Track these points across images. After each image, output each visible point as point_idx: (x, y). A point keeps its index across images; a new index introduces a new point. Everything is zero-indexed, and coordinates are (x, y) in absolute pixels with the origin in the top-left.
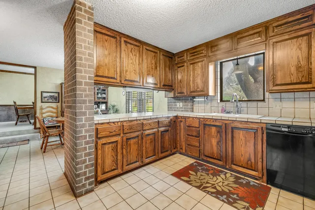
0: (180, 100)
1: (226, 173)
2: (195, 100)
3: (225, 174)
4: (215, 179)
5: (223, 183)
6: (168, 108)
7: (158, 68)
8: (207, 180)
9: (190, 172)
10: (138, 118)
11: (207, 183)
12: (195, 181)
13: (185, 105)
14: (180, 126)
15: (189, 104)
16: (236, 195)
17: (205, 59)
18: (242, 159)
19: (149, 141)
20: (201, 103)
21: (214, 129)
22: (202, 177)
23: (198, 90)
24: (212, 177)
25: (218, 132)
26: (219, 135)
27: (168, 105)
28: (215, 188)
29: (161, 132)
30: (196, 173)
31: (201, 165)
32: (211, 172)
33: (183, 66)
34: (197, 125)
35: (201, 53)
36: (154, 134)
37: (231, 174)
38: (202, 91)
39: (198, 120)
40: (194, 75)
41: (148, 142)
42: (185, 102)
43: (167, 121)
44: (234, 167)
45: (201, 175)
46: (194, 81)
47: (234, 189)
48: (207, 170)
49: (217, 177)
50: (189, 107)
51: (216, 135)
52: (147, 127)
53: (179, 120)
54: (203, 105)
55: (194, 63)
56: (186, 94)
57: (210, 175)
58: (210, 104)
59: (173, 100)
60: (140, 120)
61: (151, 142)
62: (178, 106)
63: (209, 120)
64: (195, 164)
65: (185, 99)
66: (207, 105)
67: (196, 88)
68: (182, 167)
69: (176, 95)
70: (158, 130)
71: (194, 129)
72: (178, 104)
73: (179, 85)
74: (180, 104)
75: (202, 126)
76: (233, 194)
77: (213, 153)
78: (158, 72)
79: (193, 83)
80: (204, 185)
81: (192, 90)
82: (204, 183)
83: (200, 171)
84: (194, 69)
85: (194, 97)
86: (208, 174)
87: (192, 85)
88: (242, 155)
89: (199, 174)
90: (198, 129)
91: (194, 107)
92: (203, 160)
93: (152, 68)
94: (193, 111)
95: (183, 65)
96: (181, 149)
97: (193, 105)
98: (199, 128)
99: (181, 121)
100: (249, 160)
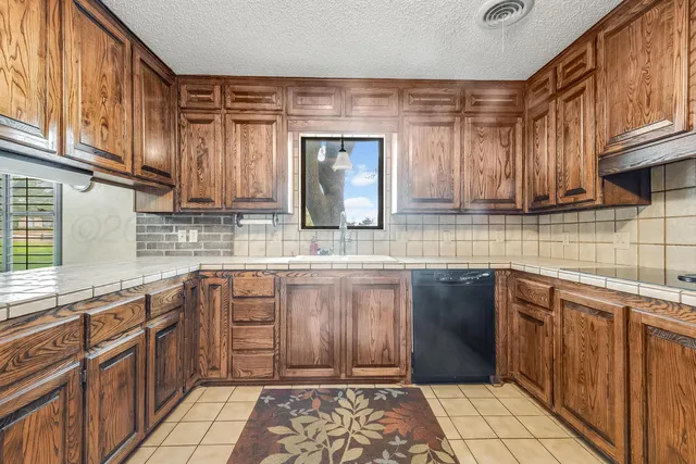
0: (189, 221)
1: (344, 391)
2: (242, 222)
3: (345, 396)
4: (336, 418)
5: (357, 419)
6: (139, 246)
7: (126, 102)
8: (324, 431)
9: (271, 429)
10: (63, 301)
11: (333, 439)
12: (303, 450)
13: (208, 237)
14: (211, 300)
15: (222, 234)
16: (397, 438)
17: (279, 119)
18: (373, 349)
19: (115, 384)
20: (258, 232)
21: (313, 295)
22: (311, 431)
23: (259, 196)
24: (327, 416)
25: (324, 301)
26: (325, 308)
27: (138, 238)
28: (354, 444)
29: (158, 334)
30: (289, 425)
31: (285, 395)
32: (316, 403)
33: (209, 121)
34: (268, 291)
35: (268, 102)
36: (133, 348)
37: (353, 389)
38: (269, 200)
39: (272, 277)
40: (246, 154)
41: (108, 391)
42: (208, 228)
43: (174, 293)
44: (358, 372)
45: (305, 425)
46: (245, 169)
47: (385, 425)
48: (306, 403)
49: (337, 410)
50: (221, 241)
51: (319, 308)
52: (106, 329)
53: (207, 282)
54: (262, 236)
55: (247, 122)
56: (218, 204)
57: (321, 414)
58: (279, 234)
59: (158, 222)
60: (71, 307)
61: (121, 386)
62: (181, 239)
63: (301, 273)
64: (267, 400)
65: (205, 220)
66: (273, 235)
67: (252, 191)
68: (241, 427)
69: (184, 205)
70: (147, 331)
71: (259, 301)
72: (180, 233)
73: (194, 176)
74: (188, 235)
75: (284, 290)
76: (392, 436)
77: (312, 353)
78: (126, 117)
79: (245, 177)
80: (332, 451)
81: (239, 196)
82: (325, 442)
83: (293, 413)
84: (245, 140)
85: (240, 216)
86: (314, 414)
87: (239, 182)
88: (373, 343)
89: (296, 423)
90: (272, 301)
91: (236, 244)
92: (284, 381)
93: (104, 95)
94: (231, 254)
95: (209, 117)
96: (214, 368)
97: (232, 238)
98: (274, 297)
99: (214, 286)
100: (386, 347)
